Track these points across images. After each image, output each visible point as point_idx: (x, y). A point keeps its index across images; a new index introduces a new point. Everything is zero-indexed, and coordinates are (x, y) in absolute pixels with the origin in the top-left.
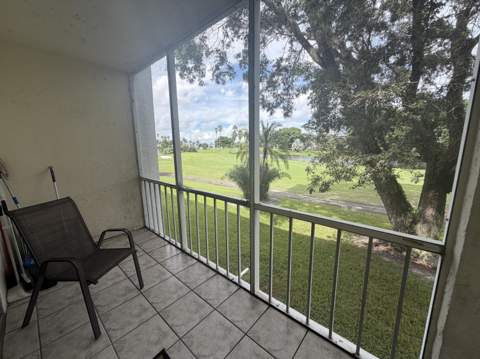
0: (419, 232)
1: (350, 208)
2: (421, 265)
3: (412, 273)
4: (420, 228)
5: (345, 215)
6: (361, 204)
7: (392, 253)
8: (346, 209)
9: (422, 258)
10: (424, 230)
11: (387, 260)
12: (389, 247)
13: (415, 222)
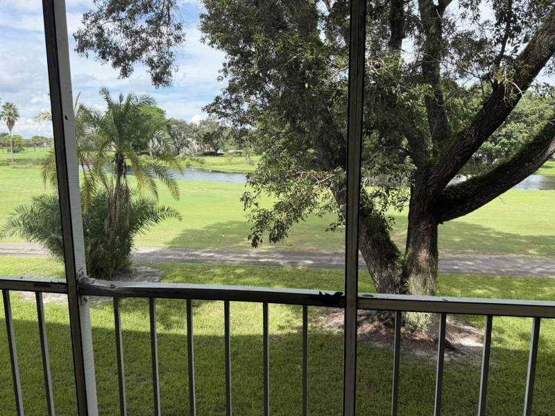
0: (413, 289)
1: (294, 264)
2: (422, 341)
4: (414, 282)
6: (307, 255)
7: (383, 332)
9: (420, 331)
10: (419, 285)
11: (379, 345)
12: (376, 323)
13: (406, 275)
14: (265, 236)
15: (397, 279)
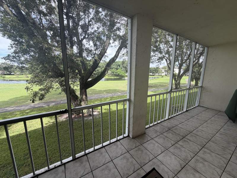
1: (48, 105)
2: (86, 116)
3: (85, 120)
4: (83, 103)
5: (48, 110)
6: (53, 102)
7: (77, 116)
8: (47, 107)
9: (85, 114)
10: (84, 104)
13: (81, 102)
14: (37, 98)
15: (79, 103)
